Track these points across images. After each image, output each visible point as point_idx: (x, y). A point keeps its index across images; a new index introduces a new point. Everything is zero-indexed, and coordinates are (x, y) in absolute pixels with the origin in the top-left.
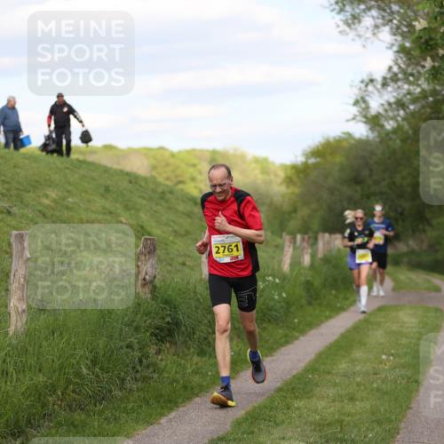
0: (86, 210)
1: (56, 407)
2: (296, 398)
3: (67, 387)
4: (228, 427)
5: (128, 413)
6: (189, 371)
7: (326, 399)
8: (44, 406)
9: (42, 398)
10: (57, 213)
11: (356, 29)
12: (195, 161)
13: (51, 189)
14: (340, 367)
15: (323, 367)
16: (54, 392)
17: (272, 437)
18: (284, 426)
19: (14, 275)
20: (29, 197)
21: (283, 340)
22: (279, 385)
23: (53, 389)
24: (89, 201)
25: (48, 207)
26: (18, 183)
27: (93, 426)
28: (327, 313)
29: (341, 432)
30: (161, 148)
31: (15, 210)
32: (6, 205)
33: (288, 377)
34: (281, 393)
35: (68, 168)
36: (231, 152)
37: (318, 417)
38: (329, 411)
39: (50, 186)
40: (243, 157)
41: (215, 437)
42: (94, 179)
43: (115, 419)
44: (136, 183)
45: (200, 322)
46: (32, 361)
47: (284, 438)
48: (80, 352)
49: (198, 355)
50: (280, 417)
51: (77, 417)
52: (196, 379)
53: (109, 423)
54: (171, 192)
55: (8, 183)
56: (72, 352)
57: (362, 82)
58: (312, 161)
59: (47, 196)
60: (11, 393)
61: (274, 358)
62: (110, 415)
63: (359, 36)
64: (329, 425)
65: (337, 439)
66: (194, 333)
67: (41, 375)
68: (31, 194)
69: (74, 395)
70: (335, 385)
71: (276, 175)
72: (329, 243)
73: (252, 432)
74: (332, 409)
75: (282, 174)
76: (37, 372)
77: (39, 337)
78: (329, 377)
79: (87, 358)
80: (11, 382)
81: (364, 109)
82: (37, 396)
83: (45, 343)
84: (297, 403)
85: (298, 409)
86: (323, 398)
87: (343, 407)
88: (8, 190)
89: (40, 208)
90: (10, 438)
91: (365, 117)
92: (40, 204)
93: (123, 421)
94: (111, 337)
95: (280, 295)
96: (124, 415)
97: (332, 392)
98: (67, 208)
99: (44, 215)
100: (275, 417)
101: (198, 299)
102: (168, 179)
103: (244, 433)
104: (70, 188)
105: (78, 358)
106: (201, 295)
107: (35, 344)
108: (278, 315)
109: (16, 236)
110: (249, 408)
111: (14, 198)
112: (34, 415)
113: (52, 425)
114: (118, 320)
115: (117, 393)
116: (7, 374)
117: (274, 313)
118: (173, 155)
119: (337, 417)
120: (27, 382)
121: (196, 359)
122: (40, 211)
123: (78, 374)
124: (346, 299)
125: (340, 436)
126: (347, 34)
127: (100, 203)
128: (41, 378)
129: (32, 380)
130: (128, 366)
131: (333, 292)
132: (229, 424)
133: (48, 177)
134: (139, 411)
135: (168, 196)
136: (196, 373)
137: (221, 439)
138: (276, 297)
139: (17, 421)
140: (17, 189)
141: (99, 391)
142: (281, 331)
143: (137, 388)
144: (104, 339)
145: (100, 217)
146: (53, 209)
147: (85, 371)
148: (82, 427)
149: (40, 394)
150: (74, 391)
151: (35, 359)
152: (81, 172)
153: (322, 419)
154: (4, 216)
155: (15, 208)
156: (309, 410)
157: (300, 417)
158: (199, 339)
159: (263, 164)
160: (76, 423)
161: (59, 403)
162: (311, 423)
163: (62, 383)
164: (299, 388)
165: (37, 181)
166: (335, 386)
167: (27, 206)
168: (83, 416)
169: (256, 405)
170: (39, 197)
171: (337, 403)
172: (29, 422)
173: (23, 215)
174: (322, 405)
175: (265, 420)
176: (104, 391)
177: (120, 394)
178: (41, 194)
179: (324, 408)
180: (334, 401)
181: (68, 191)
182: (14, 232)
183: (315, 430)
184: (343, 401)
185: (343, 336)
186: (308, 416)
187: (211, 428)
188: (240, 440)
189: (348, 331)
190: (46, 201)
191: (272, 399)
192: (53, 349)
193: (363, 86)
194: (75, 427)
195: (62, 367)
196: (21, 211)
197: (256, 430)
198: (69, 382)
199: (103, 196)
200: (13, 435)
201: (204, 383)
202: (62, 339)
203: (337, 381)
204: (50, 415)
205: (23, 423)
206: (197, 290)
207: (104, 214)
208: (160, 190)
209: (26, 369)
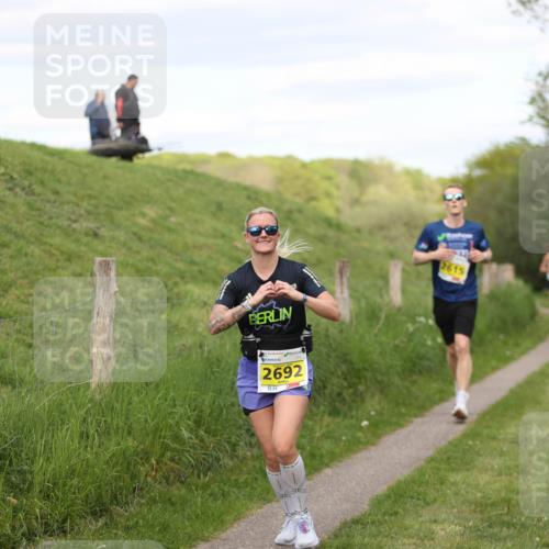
0: (193, 232)
1: (149, 479)
2: (453, 470)
3: (163, 455)
4: (365, 507)
5: (239, 488)
6: (318, 434)
7: (490, 473)
8: (133, 477)
9: (132, 468)
10: (156, 236)
11: (532, 9)
12: (332, 173)
13: (149, 206)
14: (508, 430)
15: (486, 431)
16: (148, 460)
17: (420, 519)
18: (436, 505)
19: (98, 313)
20: (121, 216)
21: (437, 396)
22: (430, 453)
23: (146, 456)
24: (196, 221)
25: (144, 228)
26: (108, 197)
27: (196, 504)
28: (494, 363)
29: (507, 514)
30: (290, 158)
31: (103, 232)
32: (92, 225)
33: (444, 443)
34: (433, 463)
35: (170, 180)
36: (377, 162)
37: (479, 495)
38: (493, 487)
39: (148, 202)
40: (389, 168)
41: (349, 518)
42: (203, 194)
43: (223, 495)
44: (256, 199)
45: (333, 373)
46: (119, 421)
47: (435, 521)
48: (179, 410)
49: (330, 414)
50: (432, 494)
51: (176, 492)
52: (327, 445)
53: (216, 499)
54: (300, 211)
55: (95, 198)
56: (170, 410)
57: (540, 74)
58: (478, 173)
59: (144, 215)
60: (91, 461)
61: (425, 419)
62: (217, 489)
63: (537, 17)
64: (493, 505)
65: (503, 524)
66: (325, 387)
67: (130, 439)
68: (124, 213)
69: (172, 464)
70: (502, 454)
71: (432, 190)
72: (496, 275)
73: (396, 513)
74: (497, 485)
75: (438, 189)
76: (125, 434)
77: (129, 391)
78: (494, 444)
79: (189, 419)
80: (92, 448)
81: (542, 109)
82: (125, 465)
83: (136, 399)
84: (453, 477)
85: (454, 484)
86: (487, 470)
87: (511, 482)
88: (96, 207)
89: (135, 230)
90: (89, 518)
91: (543, 117)
92: (136, 224)
93: (233, 497)
94: (219, 392)
95: (434, 340)
96: (235, 490)
97: (497, 463)
98: (170, 230)
99: (140, 239)
100: (426, 494)
101: (330, 345)
102: (297, 194)
103: (384, 514)
104: (173, 205)
105: (177, 417)
106: (334, 339)
107: (123, 400)
108: (432, 365)
109: (100, 263)
110: (392, 482)
111: (102, 218)
112: (121, 488)
113: (143, 501)
114: (229, 370)
115: (227, 461)
116: (88, 437)
117: (426, 363)
118: (304, 166)
119: (503, 495)
120: (113, 448)
121: (327, 419)
122: (135, 234)
123: (177, 438)
124: (517, 345)
125: (506, 518)
126: (521, 14)
127: (209, 223)
128: (130, 443)
129: (119, 444)
130: (240, 428)
131: (501, 337)
132: (367, 502)
133: (145, 192)
134: (255, 485)
135: (296, 216)
136: (327, 438)
137: (356, 522)
138: (429, 343)
139: (101, 496)
140: (107, 206)
141: (204, 459)
142: (435, 385)
143: (253, 456)
144: (211, 394)
145: (211, 241)
146: (151, 230)
147: (185, 434)
148: (181, 504)
149: (129, 463)
150: (172, 460)
151: (123, 418)
152: (188, 185)
153: (484, 497)
154: (90, 239)
155: (103, 230)
156: (469, 485)
157: (456, 494)
158: (330, 394)
159: (416, 177)
160: (173, 499)
161: (154, 473)
162: (471, 503)
163: (157, 449)
164: (456, 458)
165: (132, 196)
166: (501, 456)
167: (119, 227)
168: (183, 491)
169: (402, 478)
170: (134, 215)
171: (503, 477)
172: (115, 497)
173: (113, 239)
174: (483, 479)
175: (412, 498)
176: (210, 460)
177: (231, 463)
178: (137, 212)
179: (488, 483)
180: (500, 474)
181: (171, 209)
182: (98, 259)
183: (475, 512)
184: (511, 475)
185: (513, 392)
186: (467, 492)
187: (344, 507)
188: (381, 524)
189: (520, 386)
190: (142, 221)
191: (421, 472)
192: (146, 406)
193: (540, 79)
194: (173, 504)
195: (157, 429)
196: (111, 233)
197: (400, 510)
198: (165, 448)
199: (214, 215)
200: (94, 514)
201: (337, 450)
202: (158, 393)
203: (505, 449)
204: (141, 489)
205: (106, 499)
206: (330, 334)
207: (215, 237)
208: (286, 207)
209: (112, 431)
